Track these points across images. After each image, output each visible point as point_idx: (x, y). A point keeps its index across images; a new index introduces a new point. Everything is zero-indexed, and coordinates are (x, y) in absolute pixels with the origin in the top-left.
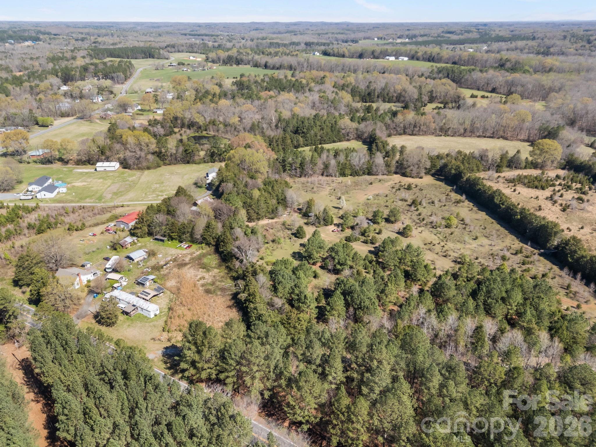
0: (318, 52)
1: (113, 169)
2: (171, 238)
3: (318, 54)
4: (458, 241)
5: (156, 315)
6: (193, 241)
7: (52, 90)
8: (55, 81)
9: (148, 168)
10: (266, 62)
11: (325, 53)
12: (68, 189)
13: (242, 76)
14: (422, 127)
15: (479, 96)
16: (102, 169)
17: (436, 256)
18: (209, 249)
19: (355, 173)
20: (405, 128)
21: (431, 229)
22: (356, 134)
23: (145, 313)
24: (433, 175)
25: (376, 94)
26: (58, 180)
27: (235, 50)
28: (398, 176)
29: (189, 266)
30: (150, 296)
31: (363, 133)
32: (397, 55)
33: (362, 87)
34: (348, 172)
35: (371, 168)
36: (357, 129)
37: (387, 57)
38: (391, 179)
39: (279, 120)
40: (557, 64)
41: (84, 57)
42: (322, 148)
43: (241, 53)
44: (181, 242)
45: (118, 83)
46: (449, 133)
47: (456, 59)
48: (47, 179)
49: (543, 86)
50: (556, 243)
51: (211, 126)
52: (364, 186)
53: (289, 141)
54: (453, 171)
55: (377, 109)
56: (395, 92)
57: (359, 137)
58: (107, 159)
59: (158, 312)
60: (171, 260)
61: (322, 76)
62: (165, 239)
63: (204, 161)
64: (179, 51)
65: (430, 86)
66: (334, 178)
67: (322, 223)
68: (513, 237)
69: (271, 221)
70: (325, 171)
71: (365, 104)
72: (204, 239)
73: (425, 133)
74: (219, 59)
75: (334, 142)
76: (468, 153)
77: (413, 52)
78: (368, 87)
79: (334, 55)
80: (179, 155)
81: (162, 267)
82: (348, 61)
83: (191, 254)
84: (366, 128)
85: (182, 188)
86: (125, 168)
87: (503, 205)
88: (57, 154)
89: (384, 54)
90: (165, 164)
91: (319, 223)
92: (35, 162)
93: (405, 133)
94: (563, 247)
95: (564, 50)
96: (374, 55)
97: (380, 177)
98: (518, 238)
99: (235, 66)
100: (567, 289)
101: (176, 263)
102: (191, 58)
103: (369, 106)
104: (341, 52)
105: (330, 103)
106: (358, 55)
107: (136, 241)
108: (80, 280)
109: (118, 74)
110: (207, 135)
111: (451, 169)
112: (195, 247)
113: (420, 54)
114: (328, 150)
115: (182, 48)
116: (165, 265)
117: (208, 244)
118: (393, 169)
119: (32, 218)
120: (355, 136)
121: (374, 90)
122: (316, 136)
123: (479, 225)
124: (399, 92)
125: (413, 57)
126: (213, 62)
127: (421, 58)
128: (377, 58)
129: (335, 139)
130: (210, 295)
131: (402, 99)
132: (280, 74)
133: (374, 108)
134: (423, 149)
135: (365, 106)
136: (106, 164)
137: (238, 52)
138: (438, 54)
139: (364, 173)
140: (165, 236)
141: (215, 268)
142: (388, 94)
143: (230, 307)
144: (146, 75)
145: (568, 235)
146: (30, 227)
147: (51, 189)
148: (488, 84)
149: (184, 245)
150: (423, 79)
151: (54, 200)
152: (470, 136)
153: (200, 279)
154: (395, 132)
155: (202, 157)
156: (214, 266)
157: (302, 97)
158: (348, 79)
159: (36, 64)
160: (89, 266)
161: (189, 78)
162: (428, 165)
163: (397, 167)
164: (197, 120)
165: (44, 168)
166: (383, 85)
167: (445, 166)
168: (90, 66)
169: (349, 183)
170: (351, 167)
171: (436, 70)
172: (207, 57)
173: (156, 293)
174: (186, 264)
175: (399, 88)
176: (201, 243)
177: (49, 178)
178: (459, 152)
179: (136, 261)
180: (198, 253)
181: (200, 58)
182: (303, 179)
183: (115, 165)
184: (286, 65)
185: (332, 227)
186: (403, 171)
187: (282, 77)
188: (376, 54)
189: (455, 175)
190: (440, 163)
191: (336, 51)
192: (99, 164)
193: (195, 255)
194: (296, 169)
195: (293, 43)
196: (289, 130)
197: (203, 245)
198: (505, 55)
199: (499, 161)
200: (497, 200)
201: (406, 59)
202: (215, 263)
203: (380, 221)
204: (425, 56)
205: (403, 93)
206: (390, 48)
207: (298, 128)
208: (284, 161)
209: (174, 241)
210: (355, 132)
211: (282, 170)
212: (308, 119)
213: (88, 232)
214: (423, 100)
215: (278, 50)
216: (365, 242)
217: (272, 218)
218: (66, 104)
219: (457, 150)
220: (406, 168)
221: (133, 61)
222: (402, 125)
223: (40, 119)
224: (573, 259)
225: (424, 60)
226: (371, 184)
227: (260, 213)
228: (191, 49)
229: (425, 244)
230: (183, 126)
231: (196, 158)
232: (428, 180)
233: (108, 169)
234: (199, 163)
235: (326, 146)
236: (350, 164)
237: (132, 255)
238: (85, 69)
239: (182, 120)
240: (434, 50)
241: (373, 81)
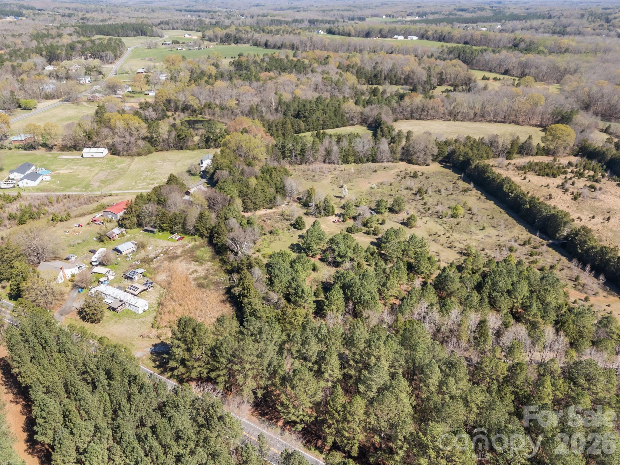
0: (323, 30)
1: (101, 155)
2: (162, 230)
3: (322, 33)
4: (464, 232)
5: (144, 311)
6: (186, 232)
7: (35, 70)
8: (39, 60)
9: (139, 155)
10: (267, 41)
11: (330, 32)
12: (52, 177)
13: (240, 55)
14: (430, 111)
15: (491, 78)
16: (89, 155)
17: (441, 248)
18: (202, 241)
19: (358, 160)
20: (412, 111)
21: (437, 220)
22: (361, 118)
23: (133, 309)
24: (440, 162)
25: (383, 76)
26: (41, 167)
27: (233, 28)
28: (404, 163)
29: (180, 259)
30: (138, 291)
31: (368, 117)
32: (406, 34)
33: (368, 68)
34: (351, 159)
35: (376, 155)
36: (362, 113)
37: (396, 36)
38: (396, 167)
39: (280, 103)
40: (574, 44)
41: (70, 35)
42: (324, 134)
43: (240, 31)
44: (173, 233)
45: (107, 62)
46: (459, 117)
47: (468, 39)
48: (30, 166)
49: (558, 67)
50: (565, 233)
51: (206, 110)
52: (368, 174)
53: (290, 126)
54: (461, 158)
55: (384, 92)
56: (402, 73)
57: (364, 122)
58: (95, 145)
59: (146, 308)
60: (161, 253)
61: (326, 56)
62: (156, 230)
63: (198, 147)
64: (173, 29)
65: (440, 68)
66: (337, 166)
67: (323, 213)
68: (522, 227)
69: (269, 211)
70: (327, 158)
71: (371, 86)
72: (197, 230)
73: (433, 118)
74: (216, 37)
75: (337, 127)
76: (477, 139)
77: (422, 31)
78: (374, 68)
79: (339, 34)
80: (171, 140)
81: (152, 260)
82: (354, 40)
83: (183, 246)
84: (371, 111)
85: (174, 176)
86: (114, 154)
87: (512, 193)
88: (40, 140)
89: (392, 33)
90: (157, 150)
91: (320, 213)
92: (17, 148)
93: (412, 117)
94: (574, 238)
95: (581, 29)
96: (382, 34)
97: (385, 164)
98: (526, 228)
99: (233, 45)
100: (576, 281)
101: (166, 256)
102: (187, 36)
103: (375, 89)
104: (347, 30)
105: (334, 85)
106: (365, 33)
107: (124, 232)
108: (64, 274)
109: (107, 52)
110: (202, 119)
111: (459, 156)
112: (187, 238)
113: (429, 33)
114: (331, 136)
115: (177, 25)
116: (155, 258)
117: (202, 236)
118: (399, 156)
119: (13, 208)
120: (360, 120)
121: (381, 72)
122: (318, 120)
123: (486, 215)
124: (407, 73)
125: (423, 36)
126: (210, 40)
127: (432, 38)
128: (385, 37)
129: (339, 124)
130: (203, 290)
131: (410, 81)
132: (281, 54)
133: (381, 91)
134: (430, 134)
135: (371, 88)
136: (94, 150)
137: (236, 29)
138: (449, 33)
139: (368, 161)
140: (155, 227)
141: (208, 261)
142: (395, 76)
143: (223, 302)
144: (136, 55)
145: (577, 225)
146: (11, 217)
147: (34, 176)
148: (500, 65)
149: (176, 237)
150: (433, 59)
151: (37, 189)
152: (480, 121)
153: (193, 272)
154: (402, 117)
155: (196, 142)
156: (207, 258)
157: (303, 79)
158: (354, 59)
159: (19, 41)
160: (73, 259)
161: (184, 58)
162: (436, 151)
163: (403, 154)
164: (192, 103)
165: (27, 155)
166: (390, 66)
167: (453, 152)
168: (77, 44)
169: (353, 170)
170: (355, 153)
171: (446, 50)
172: (203, 35)
173: (145, 288)
174: (177, 257)
175: (407, 69)
176: (194, 234)
177: (32, 165)
178: (468, 138)
179: (124, 253)
180: (191, 245)
181: (196, 36)
182: (304, 167)
183: (103, 151)
184: (288, 44)
185: (333, 218)
186: (409, 158)
187: (283, 57)
188: (384, 33)
189: (463, 162)
190: (447, 150)
191: (341, 29)
192: (85, 150)
193: (187, 247)
194: (296, 156)
195: (296, 21)
196: (289, 114)
197: (196, 236)
198: (519, 35)
199: (510, 147)
200: (506, 189)
201: (415, 38)
202: (208, 255)
203: (383, 210)
204: (435, 36)
205: (412, 75)
206: (398, 26)
207: (299, 111)
208: (283, 147)
209: (165, 232)
210: (360, 116)
211: (281, 157)
212: (310, 102)
213: (73, 223)
214: (432, 82)
215: (279, 27)
216: (368, 233)
217: (270, 208)
218: (50, 86)
219: (466, 136)
220: (412, 155)
221: (124, 39)
222: (409, 109)
223: (23, 101)
224: (582, 250)
225: (435, 39)
226: (375, 171)
227: (257, 202)
228: (187, 26)
229: (430, 235)
230: (176, 109)
231: (190, 144)
232: (435, 167)
233: (95, 155)
234: (193, 149)
235: (329, 131)
236: (354, 151)
237: (120, 248)
238: (72, 47)
239: (176, 103)
240: (445, 28)
241: (379, 62)
